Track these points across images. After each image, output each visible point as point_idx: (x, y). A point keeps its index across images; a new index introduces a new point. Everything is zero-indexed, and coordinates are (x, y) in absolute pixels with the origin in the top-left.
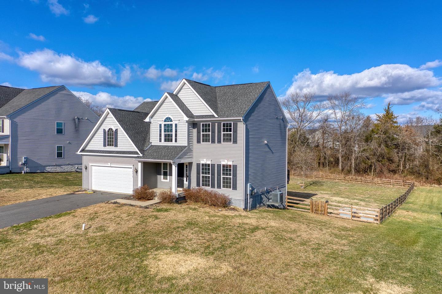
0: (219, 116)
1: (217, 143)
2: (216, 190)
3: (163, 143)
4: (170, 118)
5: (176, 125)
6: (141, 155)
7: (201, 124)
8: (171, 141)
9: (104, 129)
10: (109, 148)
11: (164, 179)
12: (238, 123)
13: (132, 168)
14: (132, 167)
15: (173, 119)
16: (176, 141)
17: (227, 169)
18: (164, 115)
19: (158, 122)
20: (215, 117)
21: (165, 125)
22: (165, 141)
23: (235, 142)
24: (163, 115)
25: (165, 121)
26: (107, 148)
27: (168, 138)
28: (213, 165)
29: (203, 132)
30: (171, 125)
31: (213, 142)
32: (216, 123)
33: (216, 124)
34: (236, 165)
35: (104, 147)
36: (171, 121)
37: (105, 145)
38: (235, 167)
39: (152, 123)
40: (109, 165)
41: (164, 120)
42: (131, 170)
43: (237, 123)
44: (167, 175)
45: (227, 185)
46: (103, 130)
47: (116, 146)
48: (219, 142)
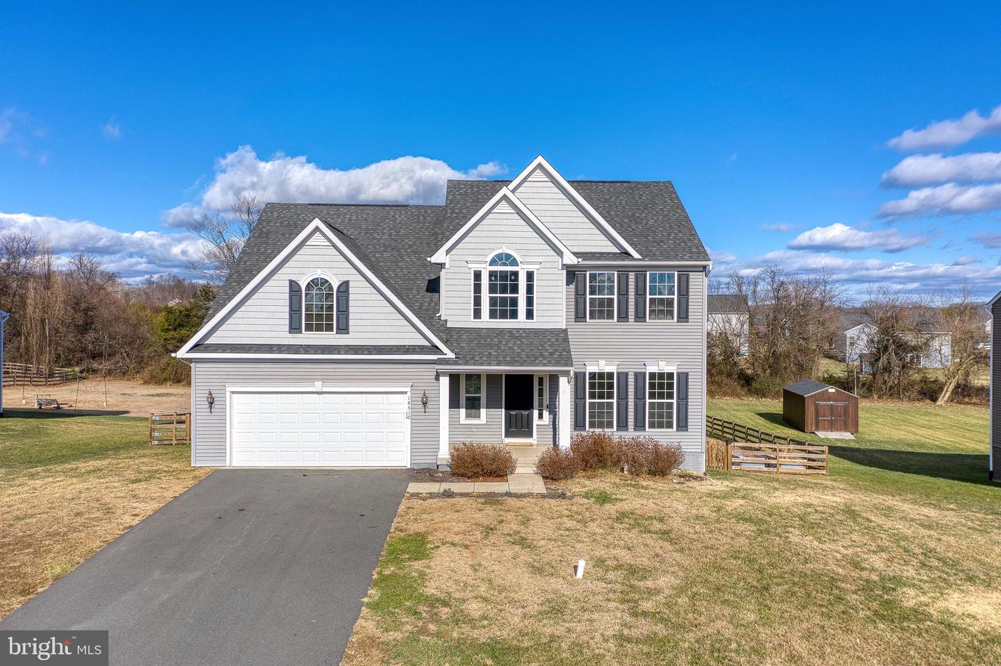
0: (644, 257)
1: (633, 320)
2: (630, 434)
3: (486, 321)
4: (508, 256)
5: (530, 276)
6: (451, 355)
7: (588, 273)
8: (514, 315)
9: (291, 282)
10: (311, 336)
11: (468, 416)
12: (690, 273)
13: (406, 393)
14: (408, 389)
15: (519, 259)
16: (530, 315)
17: (662, 383)
18: (491, 246)
19: (470, 266)
20: (633, 258)
21: (492, 274)
22: (493, 315)
23: (684, 317)
24: (485, 246)
25: (493, 263)
26: (307, 336)
27: (505, 308)
28: (623, 377)
29: (591, 293)
30: (516, 274)
31: (623, 317)
32: (630, 273)
33: (632, 276)
34: (687, 374)
35: (290, 335)
36: (514, 263)
37: (294, 328)
38: (683, 378)
39: (447, 266)
40: (318, 386)
41: (489, 259)
42: (404, 399)
43: (688, 276)
44: (479, 408)
45: (661, 421)
46: (287, 284)
47: (344, 329)
48: (640, 317)
